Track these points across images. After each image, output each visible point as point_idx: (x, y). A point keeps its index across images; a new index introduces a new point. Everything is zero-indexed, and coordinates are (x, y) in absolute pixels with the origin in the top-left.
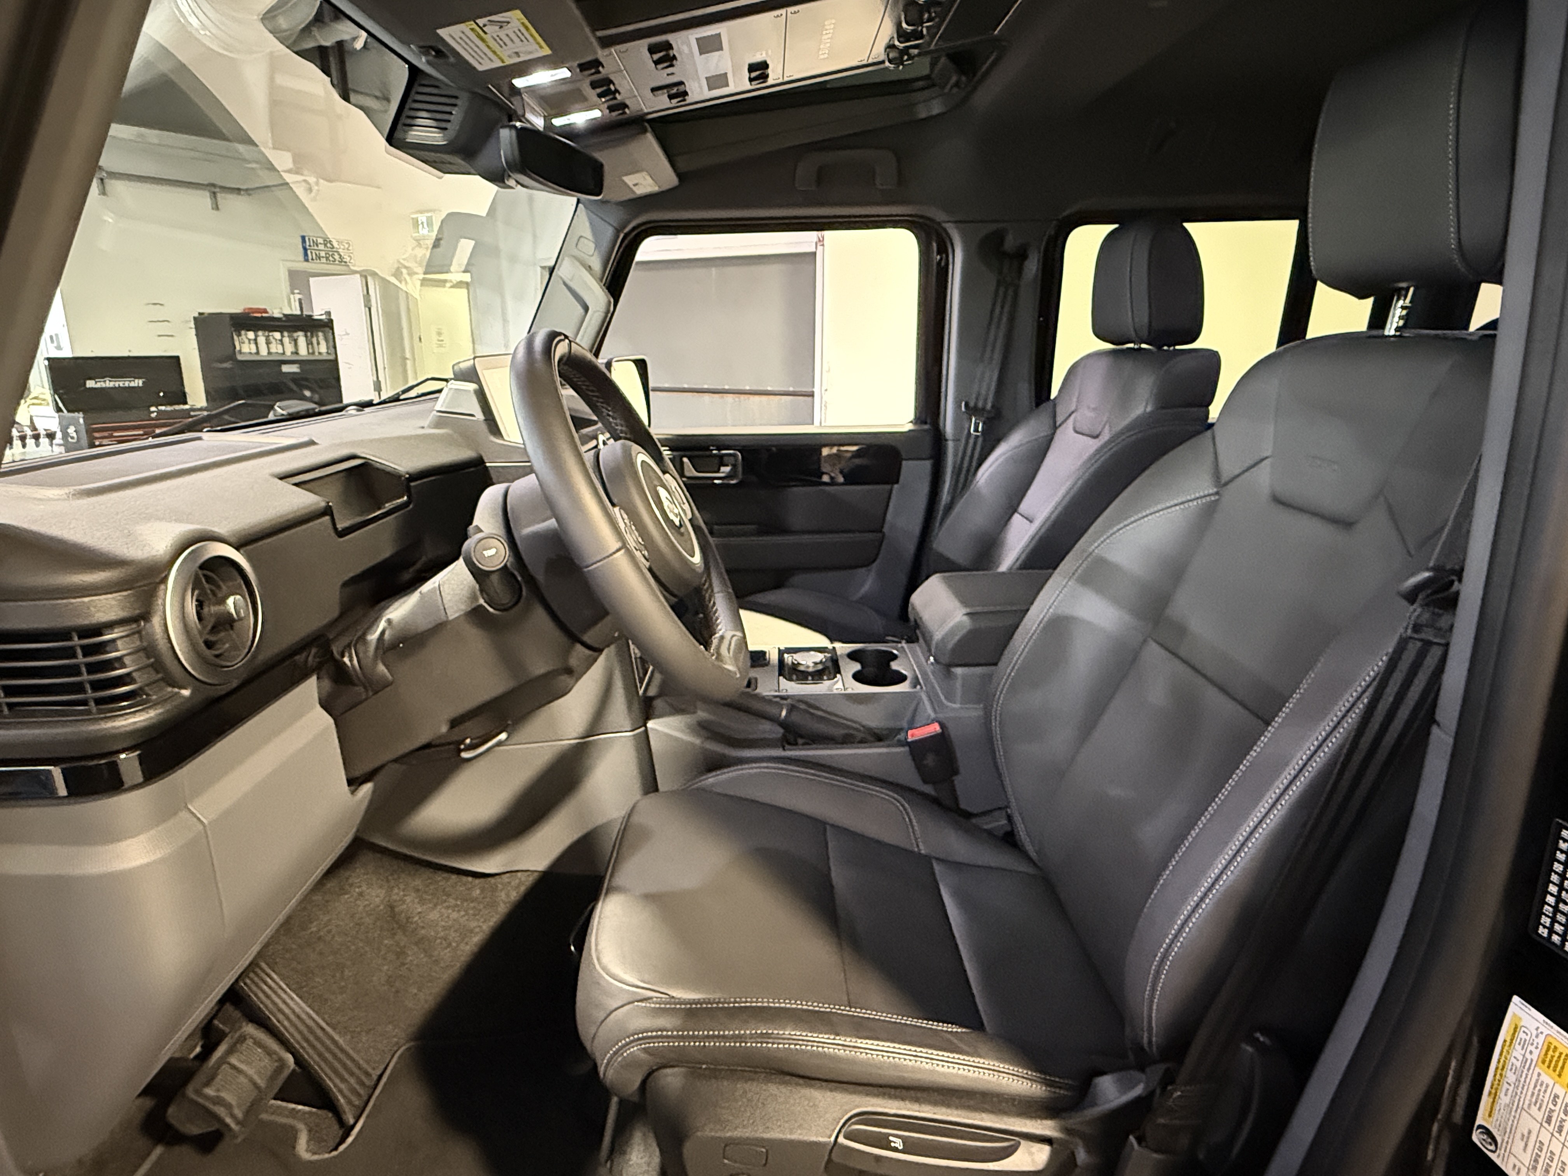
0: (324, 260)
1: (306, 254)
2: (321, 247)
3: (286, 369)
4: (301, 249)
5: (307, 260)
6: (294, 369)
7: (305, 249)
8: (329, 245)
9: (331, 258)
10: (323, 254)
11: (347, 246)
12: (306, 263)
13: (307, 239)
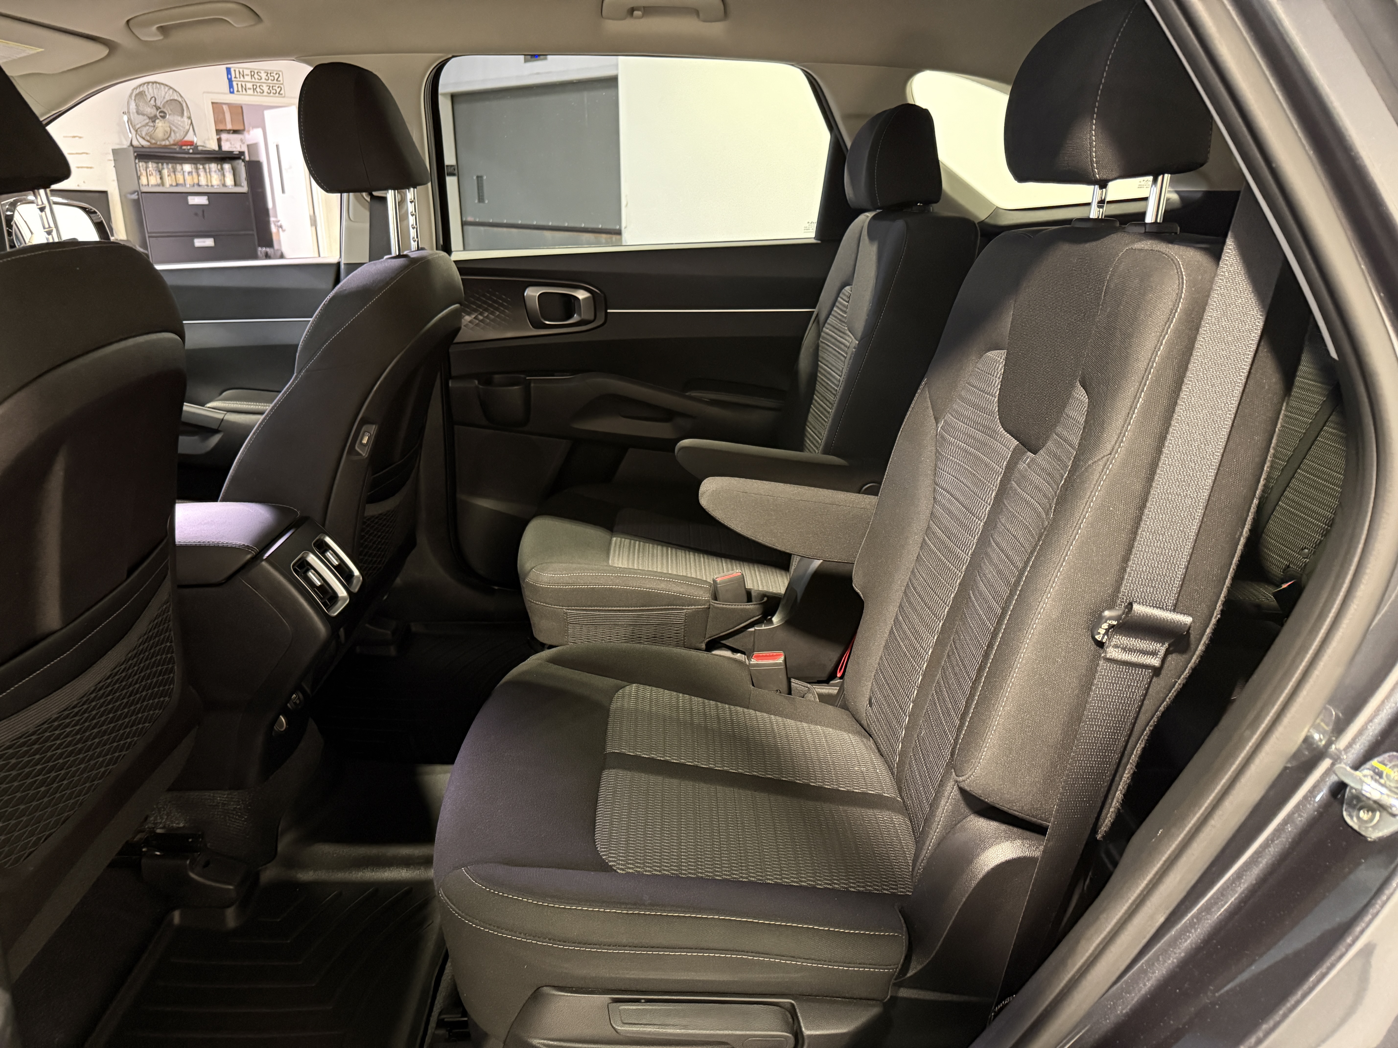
0: (250, 92)
1: (231, 86)
2: (248, 78)
3: (193, 200)
4: (227, 81)
5: (232, 92)
6: (203, 200)
7: (230, 81)
8: (256, 76)
9: (258, 90)
10: (249, 85)
11: (276, 77)
12: (232, 95)
13: (232, 70)
